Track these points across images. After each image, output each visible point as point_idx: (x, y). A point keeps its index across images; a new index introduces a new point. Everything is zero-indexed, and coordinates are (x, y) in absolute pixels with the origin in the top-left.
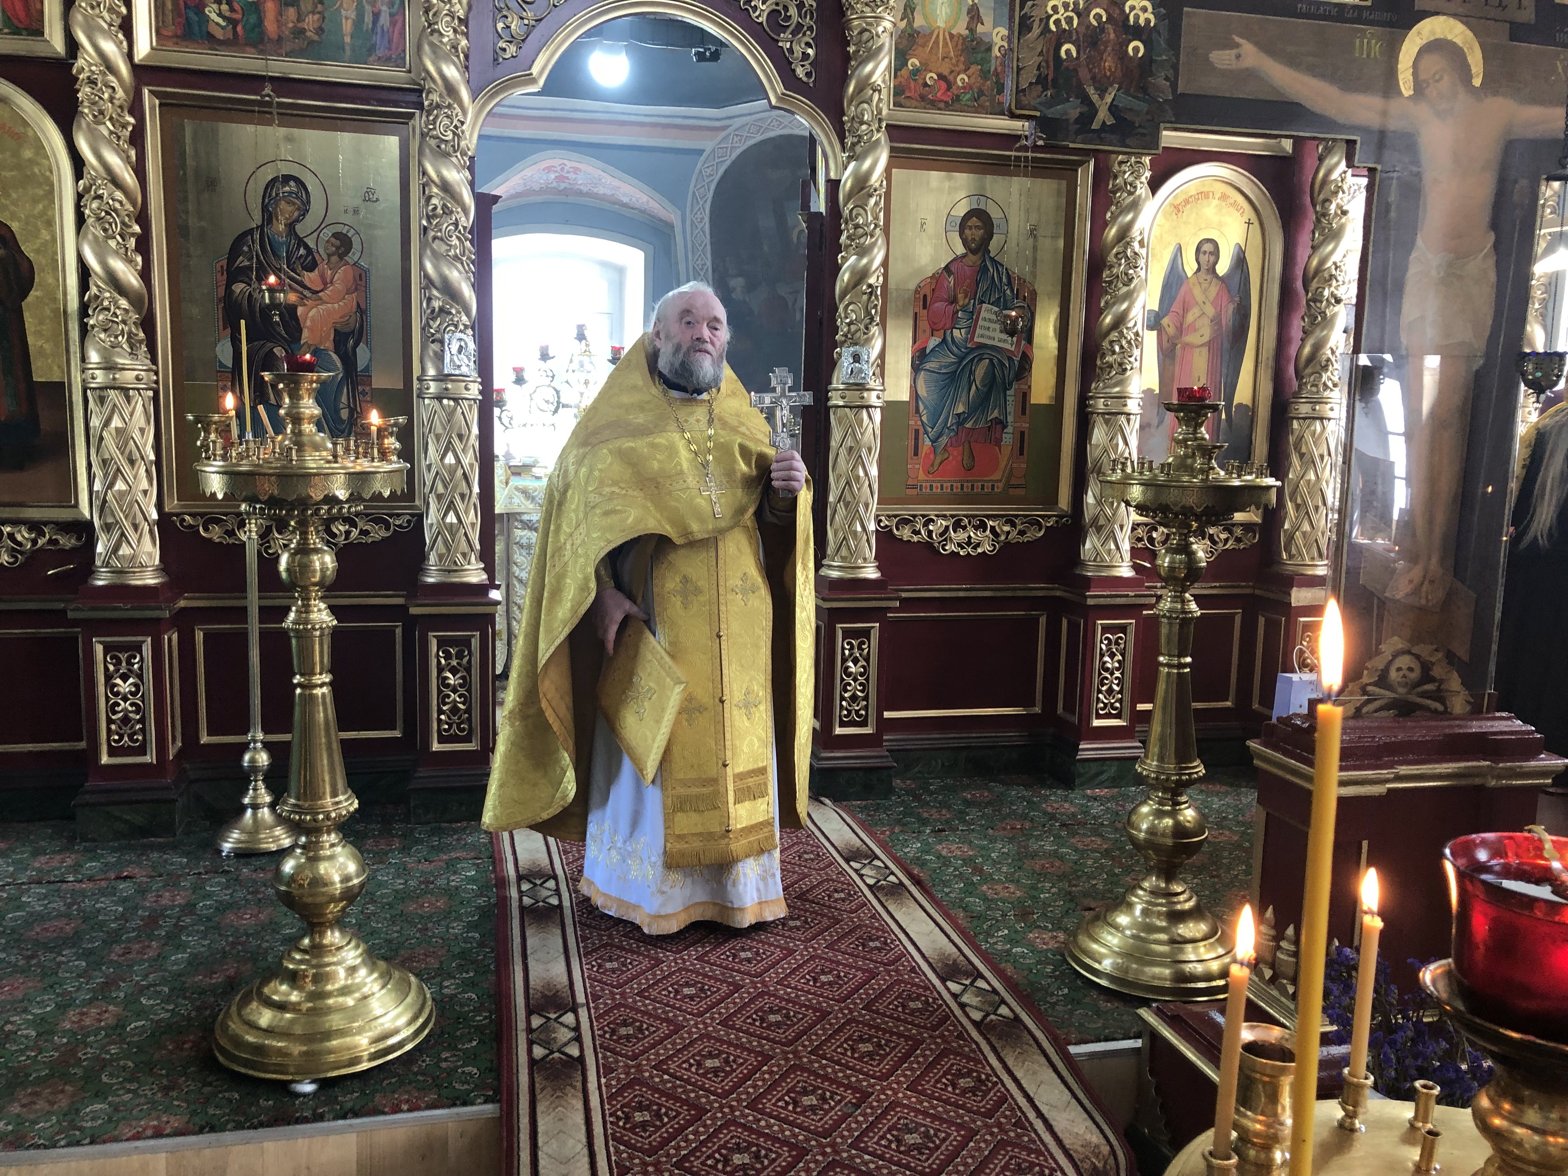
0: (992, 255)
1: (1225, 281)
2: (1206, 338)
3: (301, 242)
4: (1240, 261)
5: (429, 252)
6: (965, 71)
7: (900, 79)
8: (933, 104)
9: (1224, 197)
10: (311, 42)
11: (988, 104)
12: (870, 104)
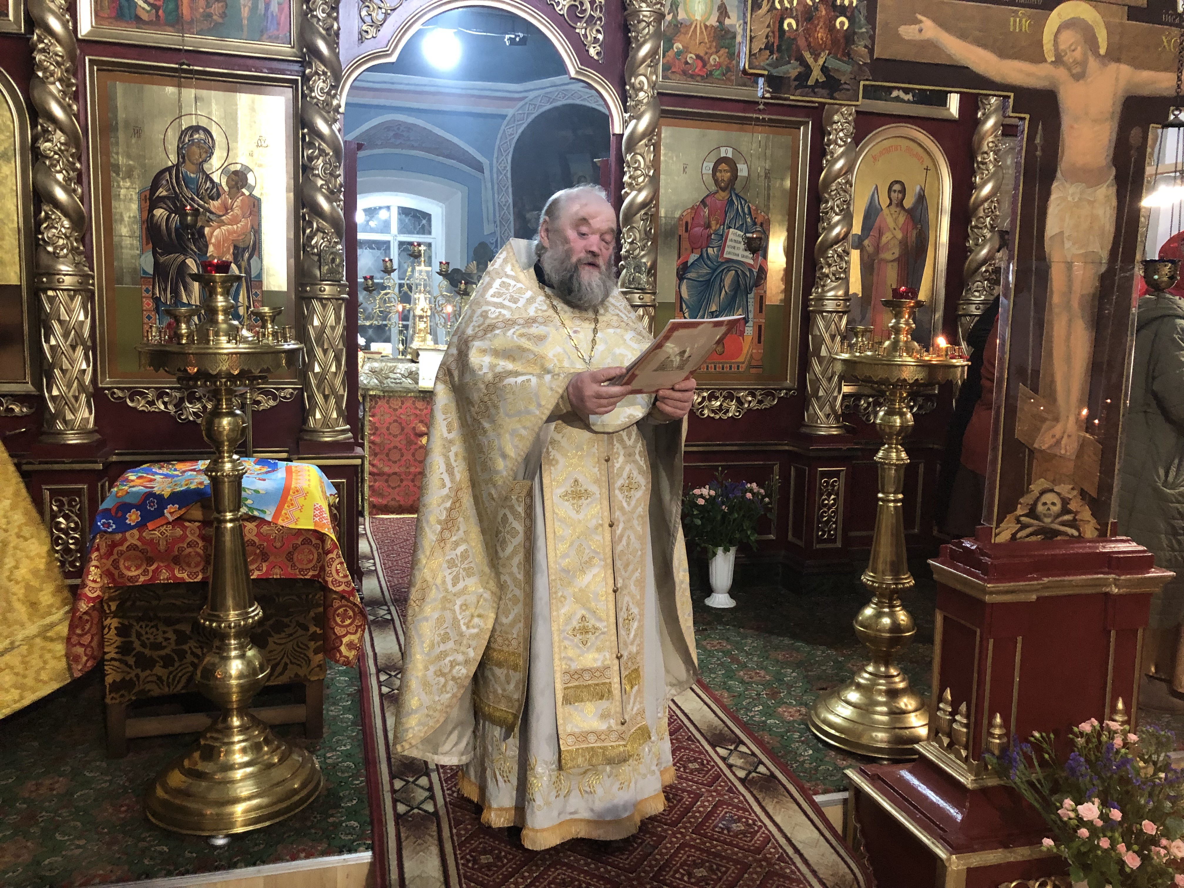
0: (737, 192)
1: (910, 212)
2: (897, 255)
3: (208, 178)
4: (921, 198)
5: (308, 186)
6: (716, 53)
7: (667, 58)
8: (692, 76)
9: (909, 151)
10: (217, 24)
11: (733, 78)
12: (645, 76)
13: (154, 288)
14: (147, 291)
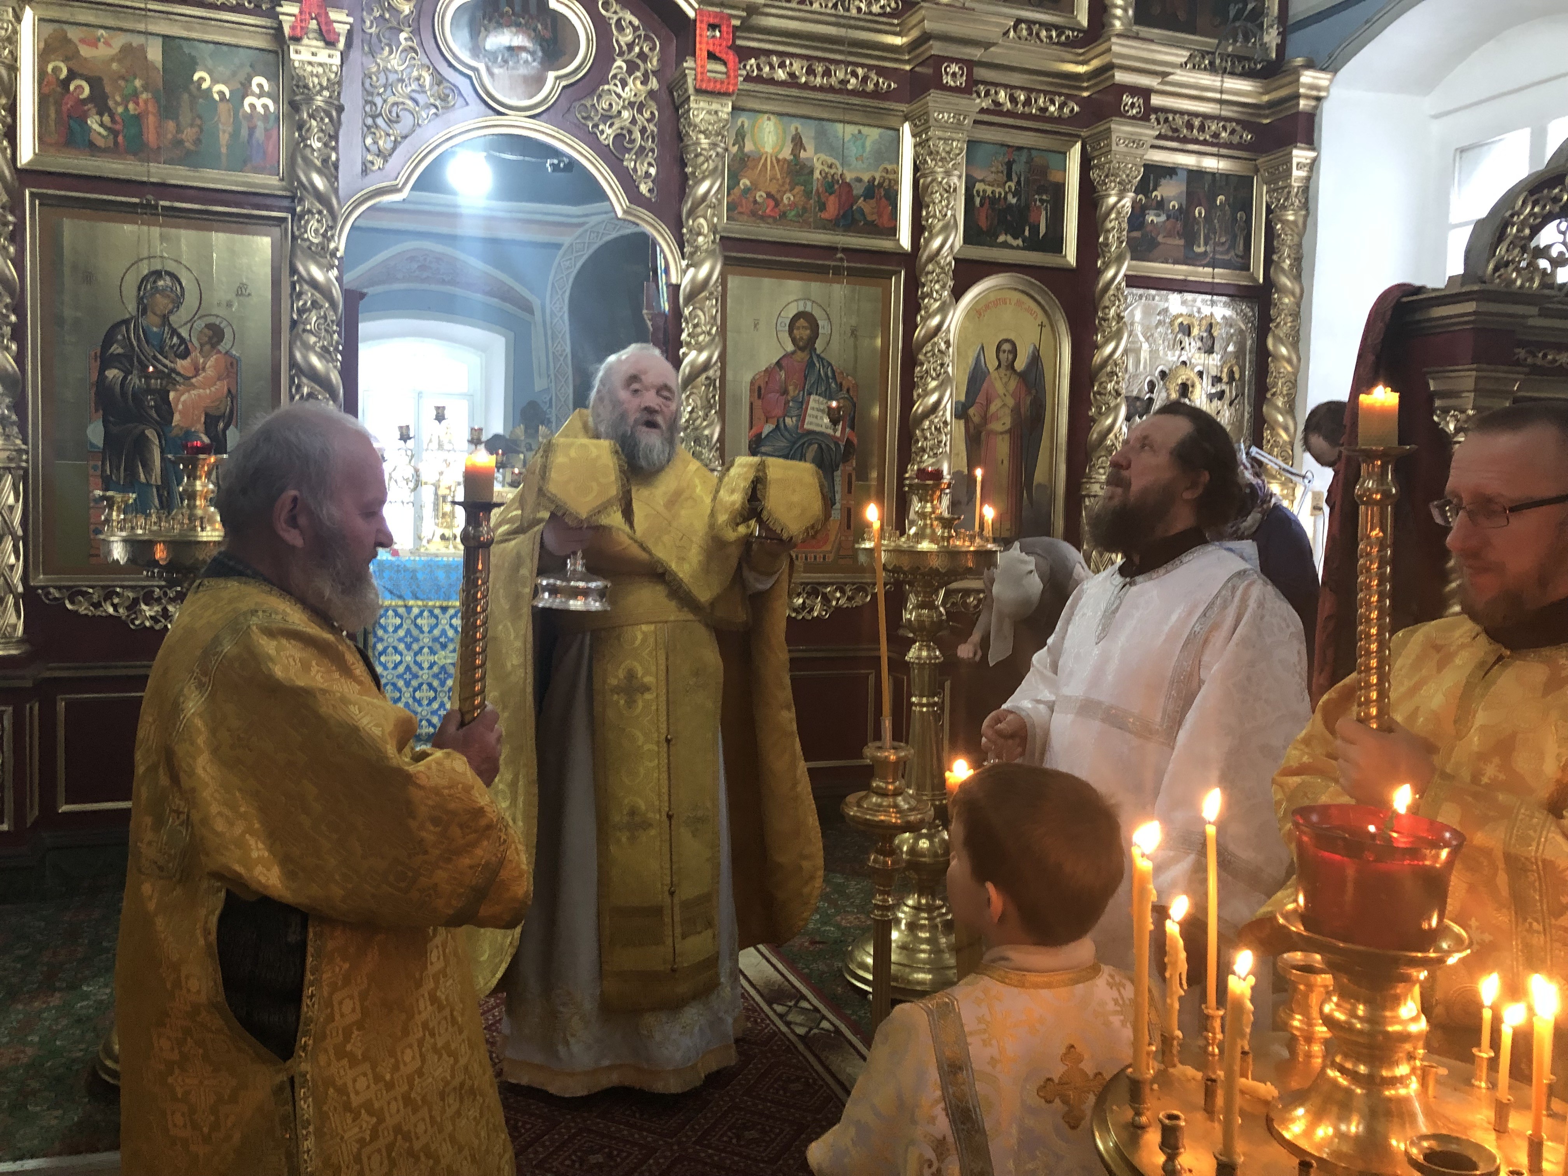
0: (818, 352)
1: (1023, 376)
2: (1008, 426)
3: (174, 332)
4: (1035, 359)
5: (298, 343)
6: (791, 190)
7: (732, 197)
8: (763, 218)
9: (1019, 303)
10: (189, 152)
11: (811, 220)
12: (705, 218)
13: (103, 464)
14: (95, 468)
